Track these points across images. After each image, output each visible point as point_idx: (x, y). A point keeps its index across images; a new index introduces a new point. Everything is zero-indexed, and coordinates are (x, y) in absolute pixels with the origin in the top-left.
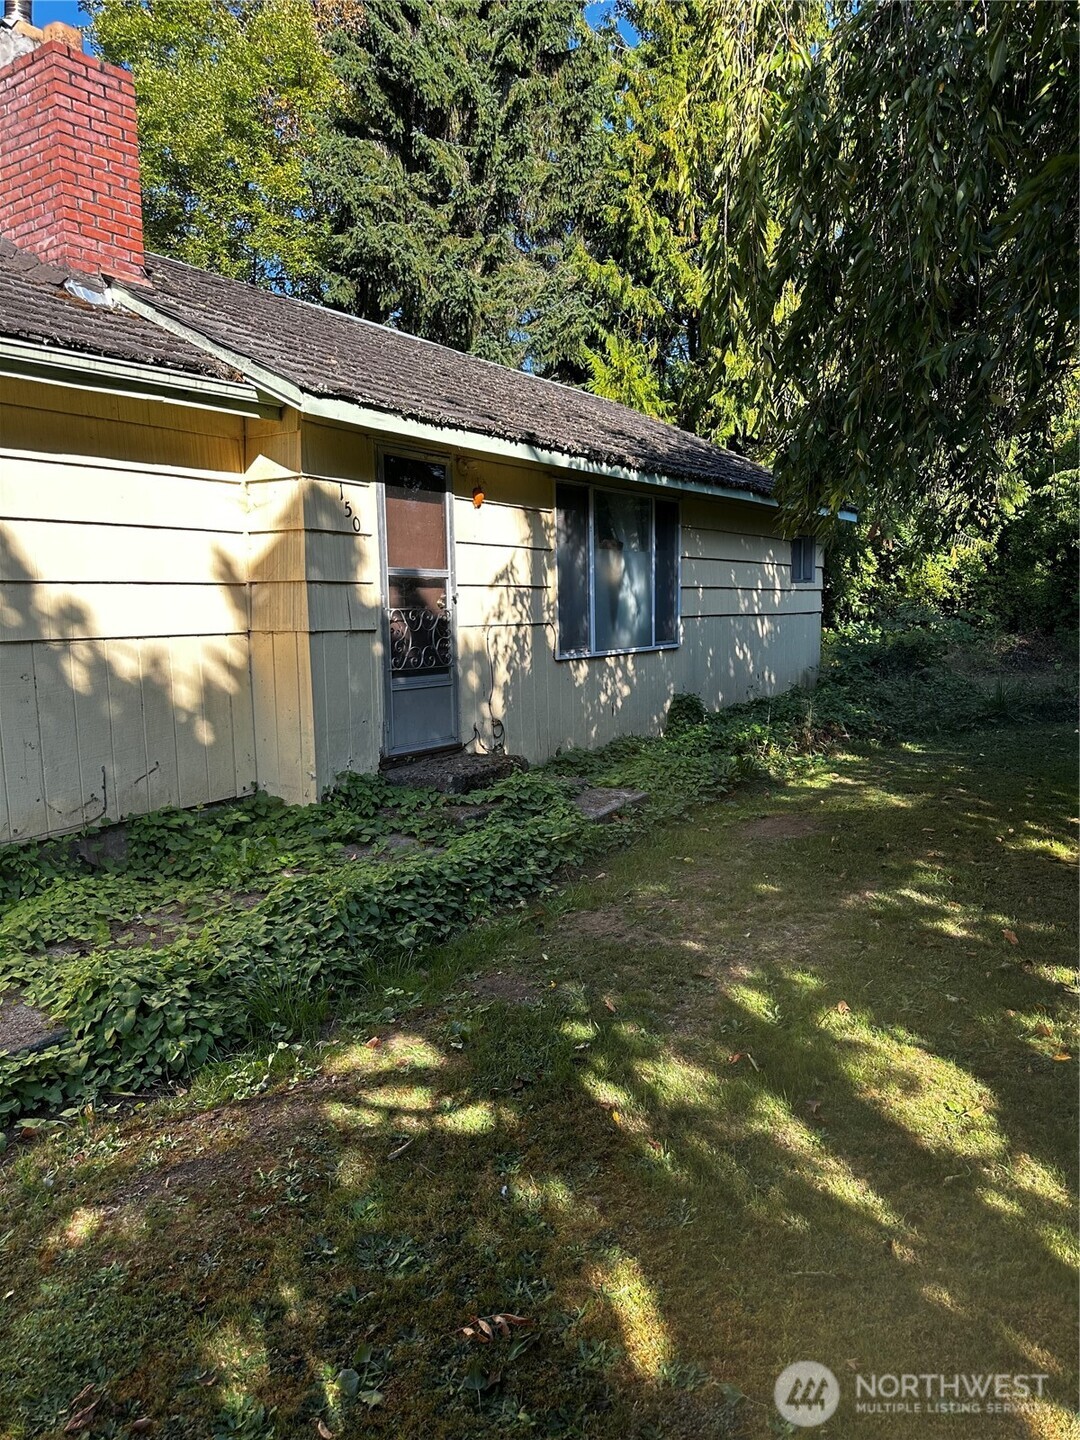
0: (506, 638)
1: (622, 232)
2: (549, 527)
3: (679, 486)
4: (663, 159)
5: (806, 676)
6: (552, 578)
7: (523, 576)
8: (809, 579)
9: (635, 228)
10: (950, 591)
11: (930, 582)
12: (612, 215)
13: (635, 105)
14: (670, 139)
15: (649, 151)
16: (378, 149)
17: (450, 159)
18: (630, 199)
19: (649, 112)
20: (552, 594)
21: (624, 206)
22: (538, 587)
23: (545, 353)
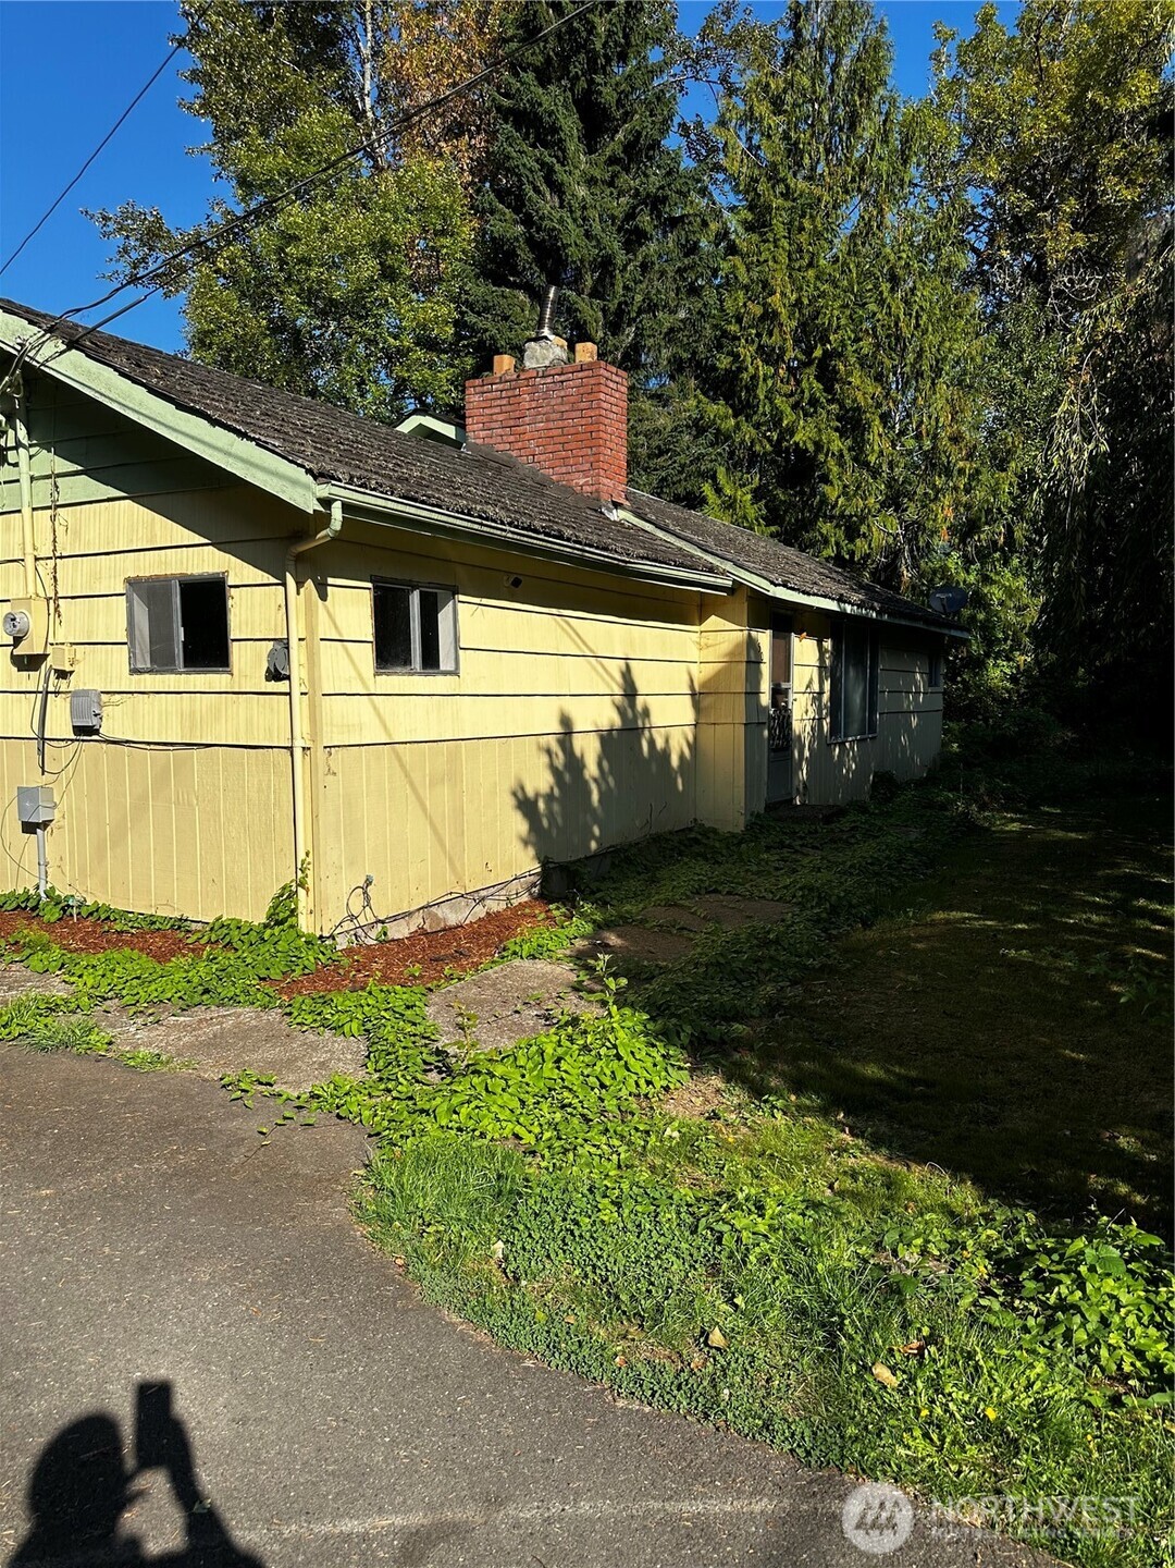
0: (808, 729)
1: (733, 376)
2: (827, 651)
3: (897, 621)
4: (770, 316)
5: (934, 760)
6: (827, 685)
7: (816, 688)
8: (936, 685)
9: (745, 375)
10: (1008, 692)
11: (992, 684)
12: (724, 362)
13: (742, 269)
14: (775, 301)
15: (758, 310)
16: (522, 297)
17: (591, 312)
18: (741, 350)
19: (755, 276)
20: (826, 697)
21: (736, 356)
22: (821, 693)
23: (674, 484)
